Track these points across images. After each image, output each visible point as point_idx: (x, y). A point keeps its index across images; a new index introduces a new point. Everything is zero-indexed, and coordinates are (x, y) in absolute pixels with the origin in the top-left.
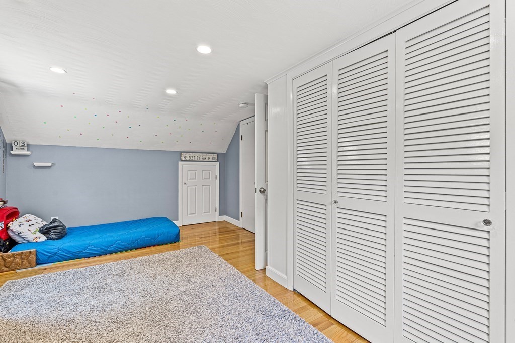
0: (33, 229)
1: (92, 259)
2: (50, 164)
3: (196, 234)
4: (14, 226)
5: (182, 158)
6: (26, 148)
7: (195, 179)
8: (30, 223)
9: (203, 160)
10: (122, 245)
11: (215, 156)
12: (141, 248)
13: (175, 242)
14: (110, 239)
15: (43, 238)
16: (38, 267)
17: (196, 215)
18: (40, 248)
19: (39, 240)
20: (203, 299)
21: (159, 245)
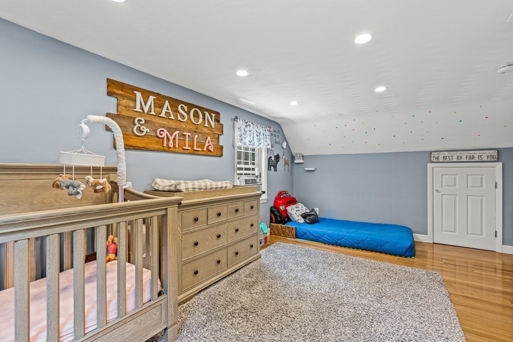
0: (298, 213)
1: (327, 246)
2: (313, 169)
3: (443, 257)
4: (289, 209)
5: (432, 159)
6: (301, 158)
7: (455, 185)
8: (298, 209)
9: (468, 160)
10: (350, 242)
11: (495, 153)
12: (367, 250)
13: (406, 257)
14: (341, 233)
15: (302, 221)
16: (297, 240)
17: (457, 234)
18: (299, 227)
19: (300, 222)
20: (375, 323)
21: (386, 254)
